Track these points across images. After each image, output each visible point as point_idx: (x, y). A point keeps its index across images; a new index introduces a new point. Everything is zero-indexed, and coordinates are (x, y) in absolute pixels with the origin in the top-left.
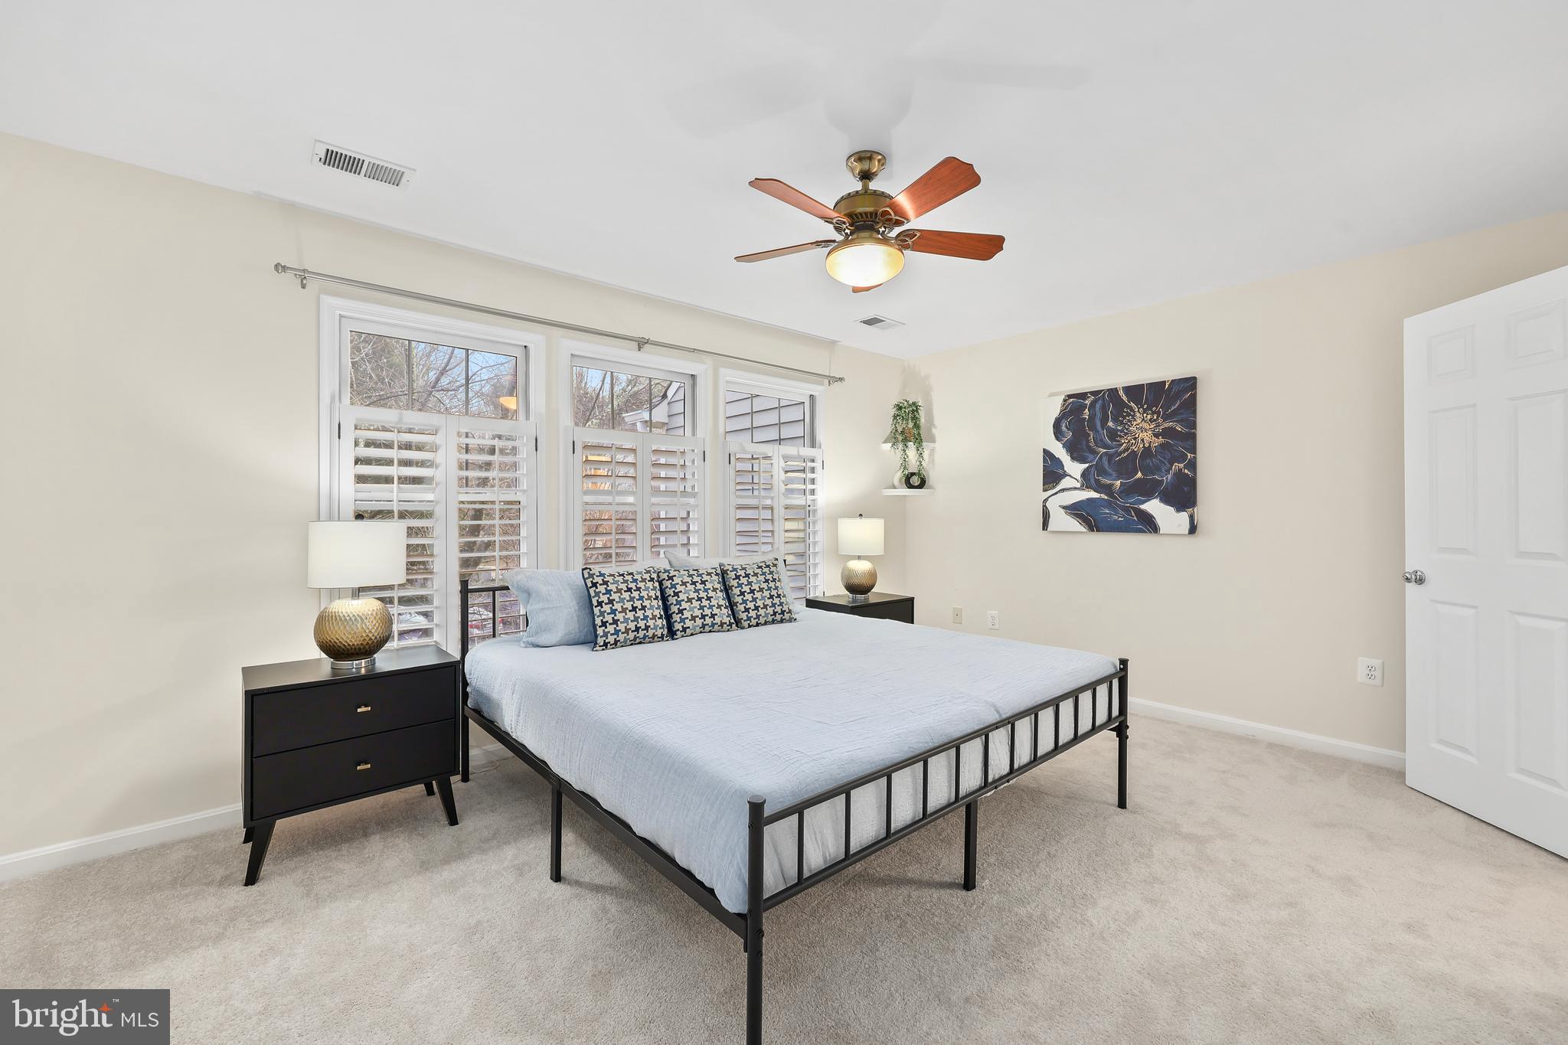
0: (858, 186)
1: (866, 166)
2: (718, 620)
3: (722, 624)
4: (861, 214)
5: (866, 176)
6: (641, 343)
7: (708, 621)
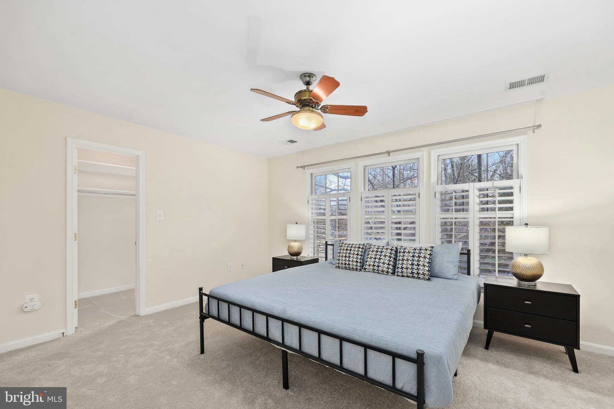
0: (304, 87)
1: (308, 79)
2: (380, 268)
3: (383, 271)
4: (304, 100)
5: (308, 84)
6: (388, 153)
7: (376, 268)
